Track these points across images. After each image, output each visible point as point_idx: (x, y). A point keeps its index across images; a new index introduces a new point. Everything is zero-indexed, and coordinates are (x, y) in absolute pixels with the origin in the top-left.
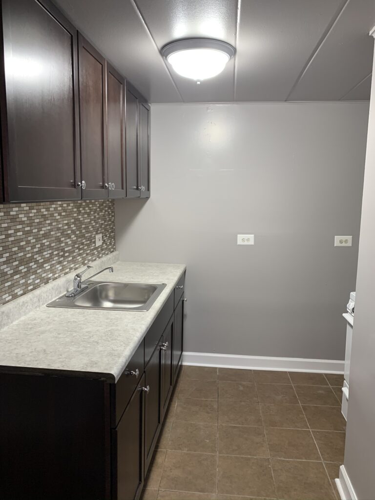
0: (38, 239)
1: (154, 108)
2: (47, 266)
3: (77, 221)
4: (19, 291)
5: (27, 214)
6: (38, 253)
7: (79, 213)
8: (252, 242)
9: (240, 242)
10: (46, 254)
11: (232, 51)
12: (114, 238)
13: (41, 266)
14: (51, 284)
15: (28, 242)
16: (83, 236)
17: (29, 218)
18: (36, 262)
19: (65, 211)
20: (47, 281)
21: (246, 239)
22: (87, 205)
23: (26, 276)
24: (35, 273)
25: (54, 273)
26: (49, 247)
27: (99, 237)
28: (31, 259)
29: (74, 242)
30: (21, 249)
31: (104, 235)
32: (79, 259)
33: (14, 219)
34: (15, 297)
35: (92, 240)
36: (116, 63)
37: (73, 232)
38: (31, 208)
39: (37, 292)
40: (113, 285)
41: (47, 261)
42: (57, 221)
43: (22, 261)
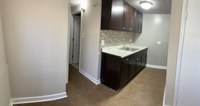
0: (118, 38)
1: (144, 15)
2: (119, 43)
3: (126, 36)
4: (114, 45)
5: (116, 33)
6: (118, 40)
7: (127, 35)
8: (160, 43)
9: (158, 43)
10: (119, 41)
11: (152, 4)
12: (135, 40)
13: (118, 42)
14: (119, 46)
15: (116, 38)
16: (127, 39)
17: (117, 34)
18: (117, 41)
19: (124, 34)
20: (119, 45)
21: (159, 43)
22: (129, 33)
23: (115, 43)
24: (117, 43)
25: (120, 44)
26: (120, 40)
27: (131, 40)
28: (116, 41)
29: (125, 40)
30: (115, 39)
31: (132, 40)
32: (126, 43)
33: (114, 34)
34: (113, 46)
35: (129, 40)
36: (133, 6)
37: (125, 38)
38: (117, 32)
39: (116, 46)
40: (131, 48)
41: (119, 42)
42: (122, 35)
43: (115, 41)
